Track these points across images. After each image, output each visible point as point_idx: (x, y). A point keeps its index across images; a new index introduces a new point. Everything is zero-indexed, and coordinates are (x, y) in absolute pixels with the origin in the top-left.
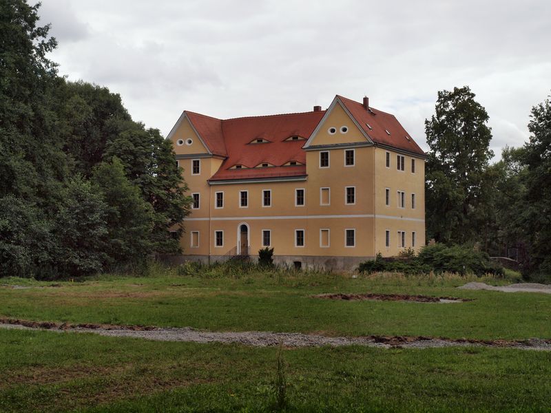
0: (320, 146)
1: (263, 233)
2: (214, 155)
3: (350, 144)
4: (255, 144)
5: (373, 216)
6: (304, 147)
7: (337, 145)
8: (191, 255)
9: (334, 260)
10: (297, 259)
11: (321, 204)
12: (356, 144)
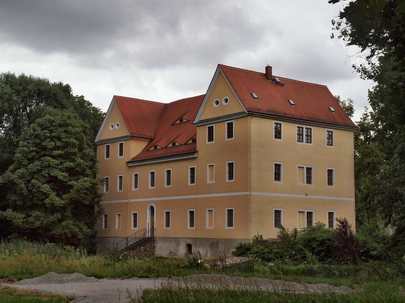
0: (207, 120)
1: (165, 214)
2: (132, 137)
3: (230, 116)
4: (178, 124)
5: (248, 193)
6: (194, 122)
7: (220, 118)
8: (115, 237)
9: (217, 242)
10: (189, 242)
11: (208, 182)
12: (235, 114)
